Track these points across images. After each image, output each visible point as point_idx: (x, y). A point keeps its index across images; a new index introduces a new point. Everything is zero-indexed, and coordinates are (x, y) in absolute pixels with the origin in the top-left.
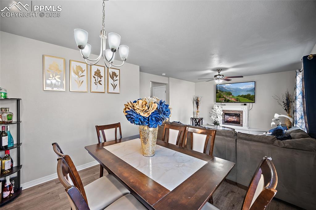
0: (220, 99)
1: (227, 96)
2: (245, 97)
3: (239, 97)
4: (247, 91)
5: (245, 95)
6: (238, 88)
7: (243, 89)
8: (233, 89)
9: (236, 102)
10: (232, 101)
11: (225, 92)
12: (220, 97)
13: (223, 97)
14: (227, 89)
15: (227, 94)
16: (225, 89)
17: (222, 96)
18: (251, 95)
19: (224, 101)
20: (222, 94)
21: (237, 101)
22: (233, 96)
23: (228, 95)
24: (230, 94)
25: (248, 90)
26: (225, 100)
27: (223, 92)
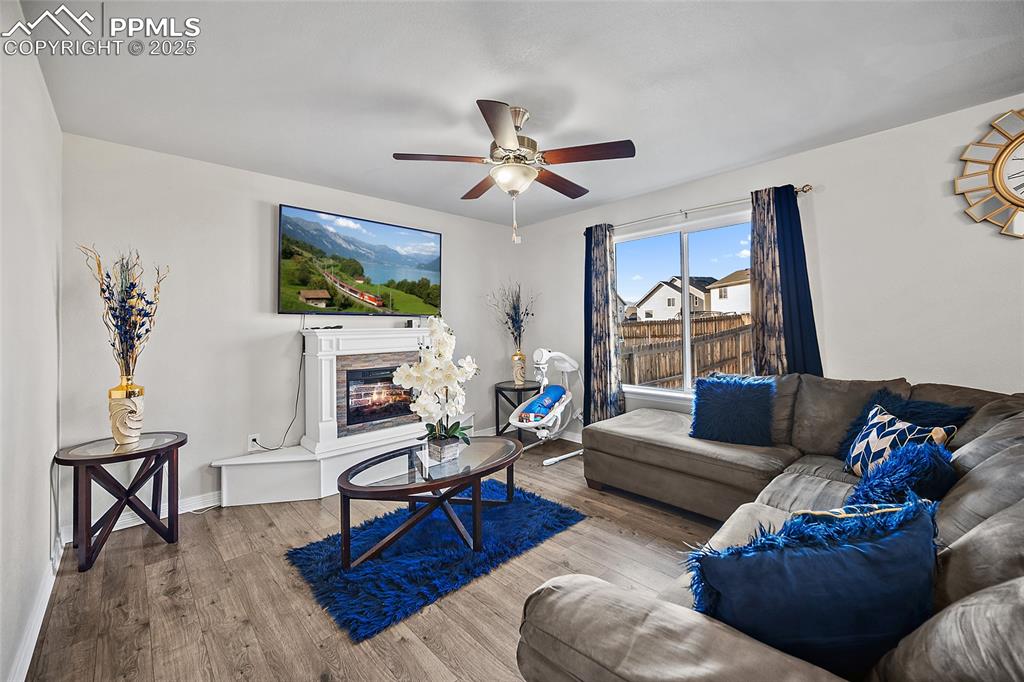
0: (306, 292)
1: (342, 280)
2: (411, 288)
3: (391, 292)
4: (420, 267)
5: (414, 283)
6: (390, 250)
7: (407, 257)
8: (370, 247)
9: (380, 310)
10: (362, 307)
11: (334, 258)
12: (304, 282)
13: (323, 285)
14: (344, 245)
15: (341, 270)
16: (333, 243)
17: (314, 278)
18: (431, 285)
19: (323, 305)
20: (317, 264)
21: (384, 305)
22: (368, 282)
23: (345, 276)
24: (356, 271)
25: (423, 262)
26: (330, 302)
27: (321, 254)
